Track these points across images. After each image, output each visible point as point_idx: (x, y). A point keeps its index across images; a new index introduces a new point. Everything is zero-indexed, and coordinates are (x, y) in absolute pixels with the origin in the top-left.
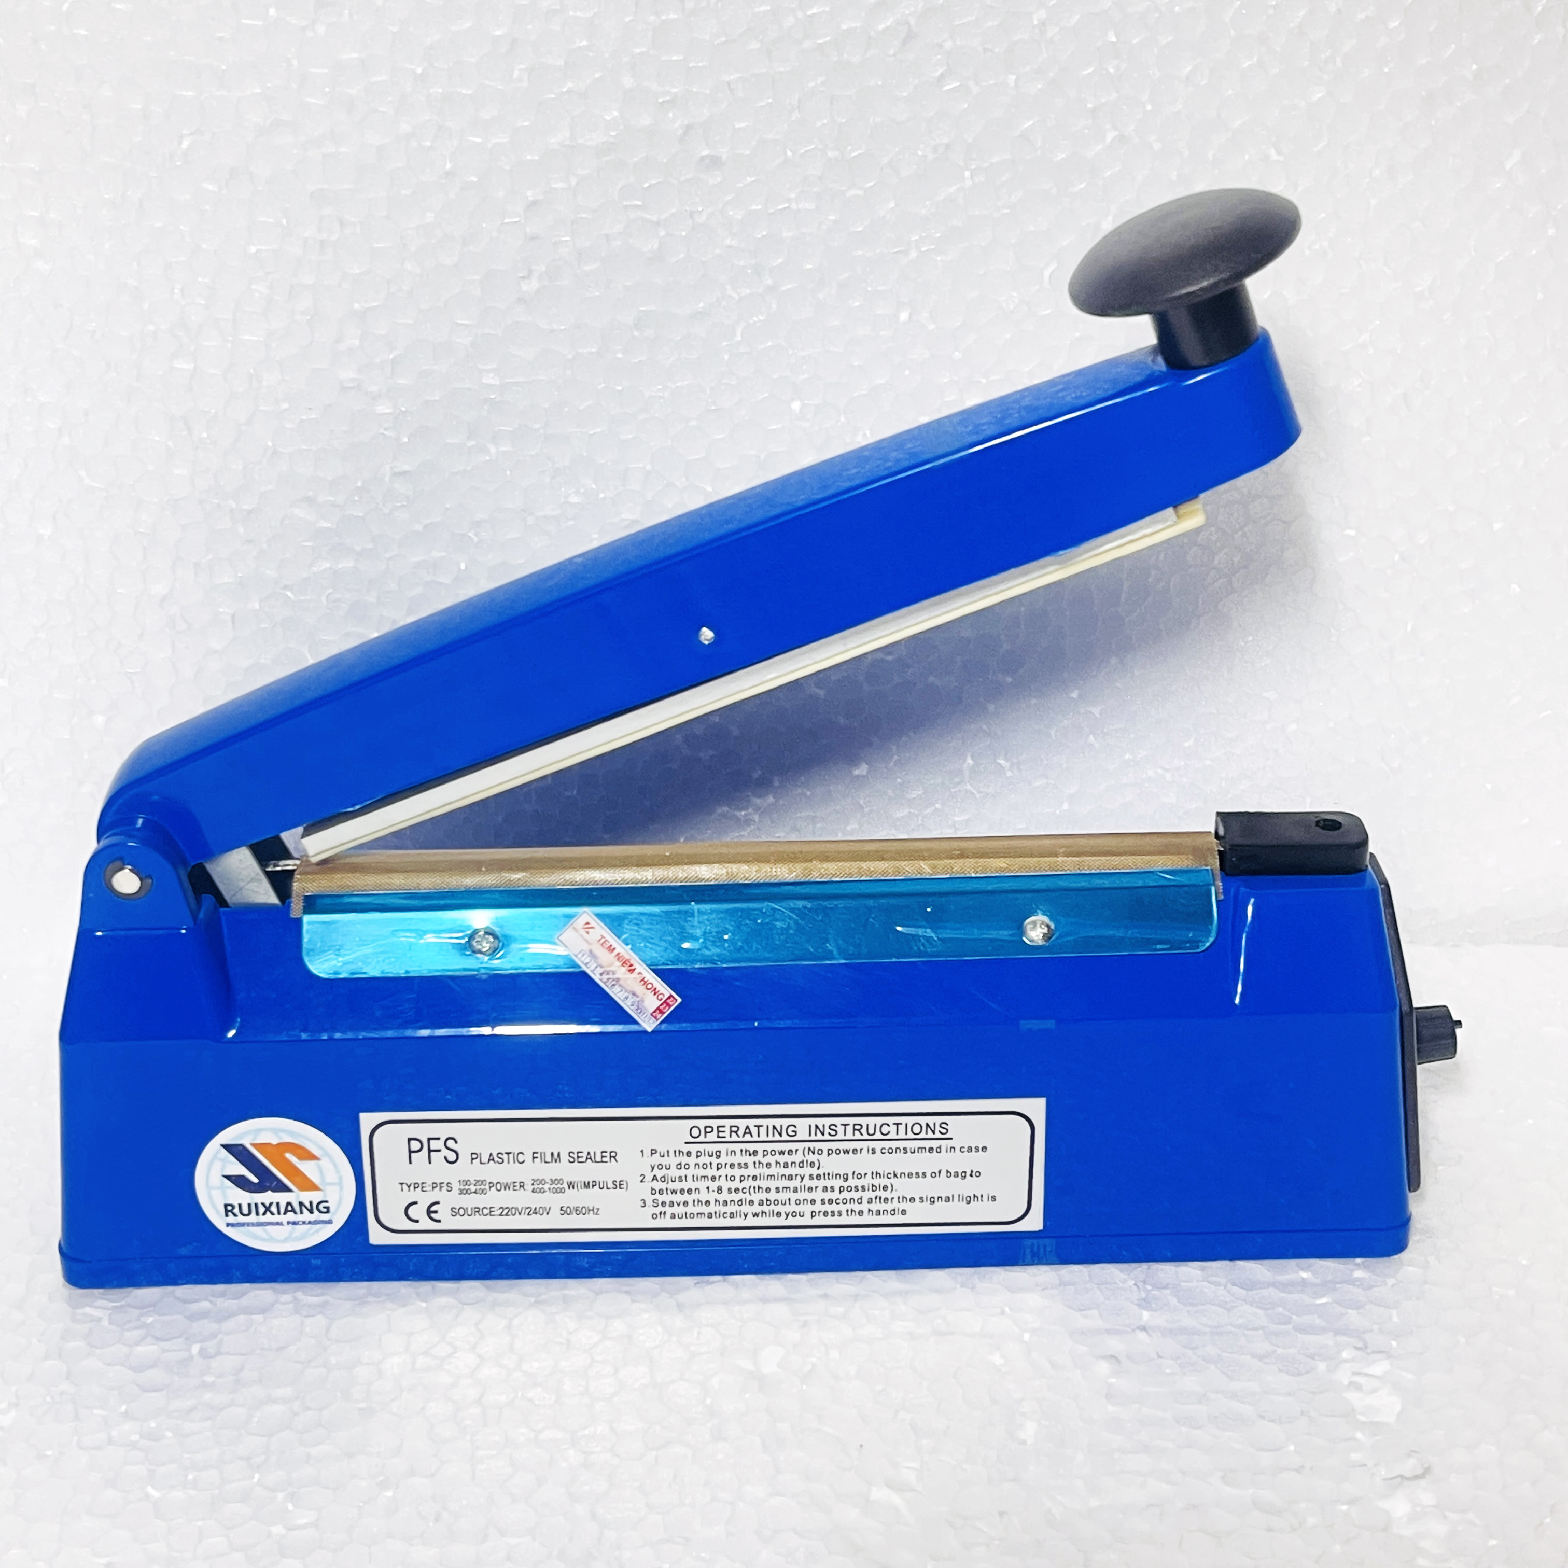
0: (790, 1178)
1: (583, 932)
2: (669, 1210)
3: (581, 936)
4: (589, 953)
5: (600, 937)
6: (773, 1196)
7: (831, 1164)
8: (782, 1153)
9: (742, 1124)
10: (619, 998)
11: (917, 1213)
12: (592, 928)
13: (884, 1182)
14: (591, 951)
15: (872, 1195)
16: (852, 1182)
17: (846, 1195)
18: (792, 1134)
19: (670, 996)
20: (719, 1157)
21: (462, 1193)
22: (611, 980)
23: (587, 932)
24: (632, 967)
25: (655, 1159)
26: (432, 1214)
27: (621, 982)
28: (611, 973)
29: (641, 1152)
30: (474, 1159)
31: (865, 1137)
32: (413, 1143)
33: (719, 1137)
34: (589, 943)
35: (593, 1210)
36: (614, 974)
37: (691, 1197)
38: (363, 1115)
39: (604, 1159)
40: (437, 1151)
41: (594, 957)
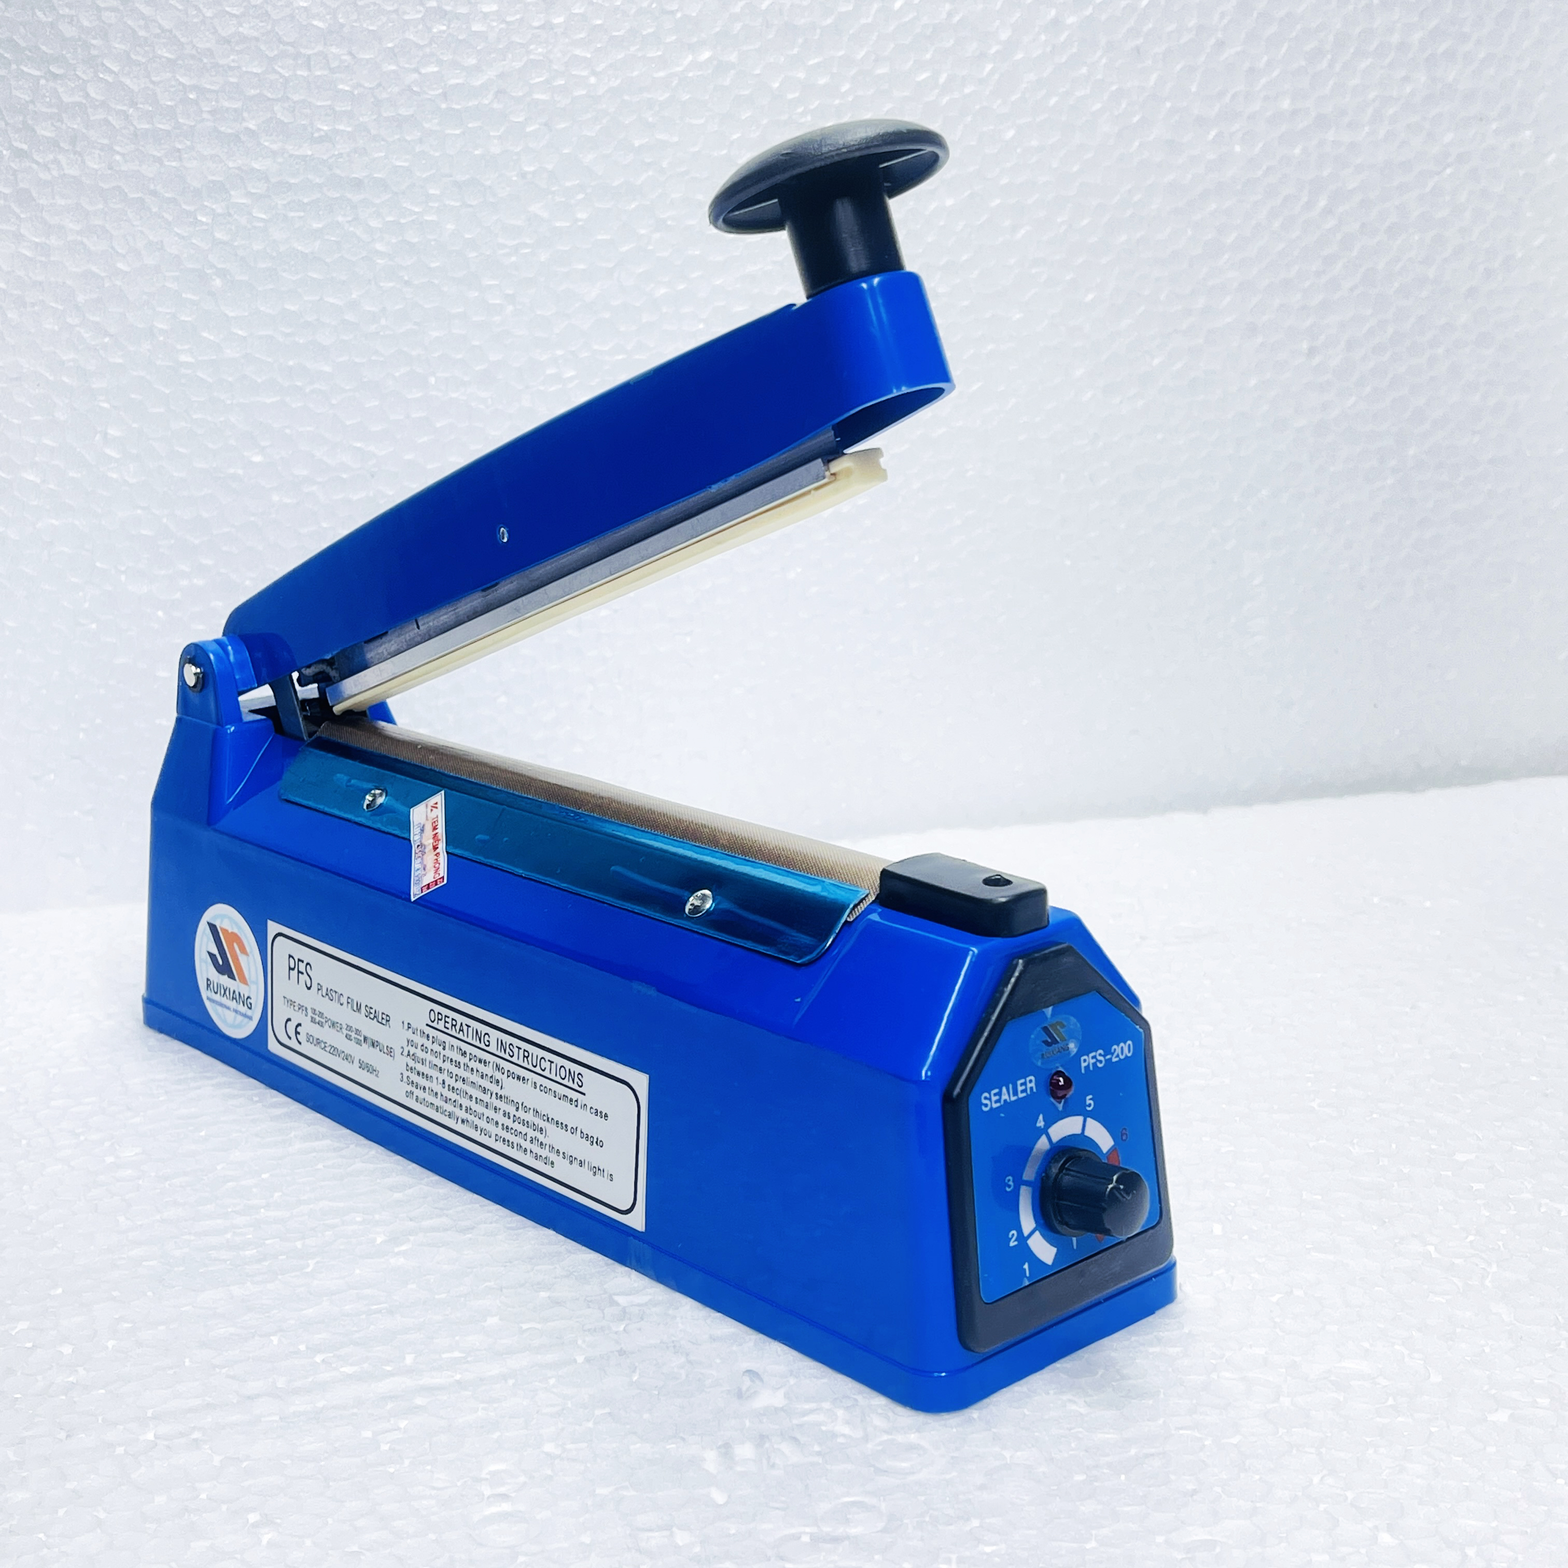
0: (484, 1091)
1: (429, 809)
2: (415, 1092)
3: (427, 812)
4: (422, 827)
5: (436, 818)
6: (473, 1105)
7: (510, 1087)
8: (480, 1061)
9: (460, 1019)
10: (415, 868)
11: (562, 1171)
12: (437, 808)
13: (542, 1124)
14: (424, 826)
15: (534, 1134)
16: (521, 1114)
17: (516, 1125)
18: (487, 1043)
19: (443, 878)
20: (444, 1049)
21: (312, 1021)
22: (420, 851)
23: (432, 810)
24: (435, 848)
25: (409, 1034)
26: (298, 1035)
27: (425, 857)
28: (423, 847)
29: (403, 1023)
30: (319, 990)
31: (530, 1067)
32: (291, 959)
33: (445, 1027)
34: (427, 819)
35: (375, 1071)
36: (425, 848)
37: (427, 1084)
38: (270, 923)
39: (384, 1022)
40: (302, 973)
41: (422, 830)
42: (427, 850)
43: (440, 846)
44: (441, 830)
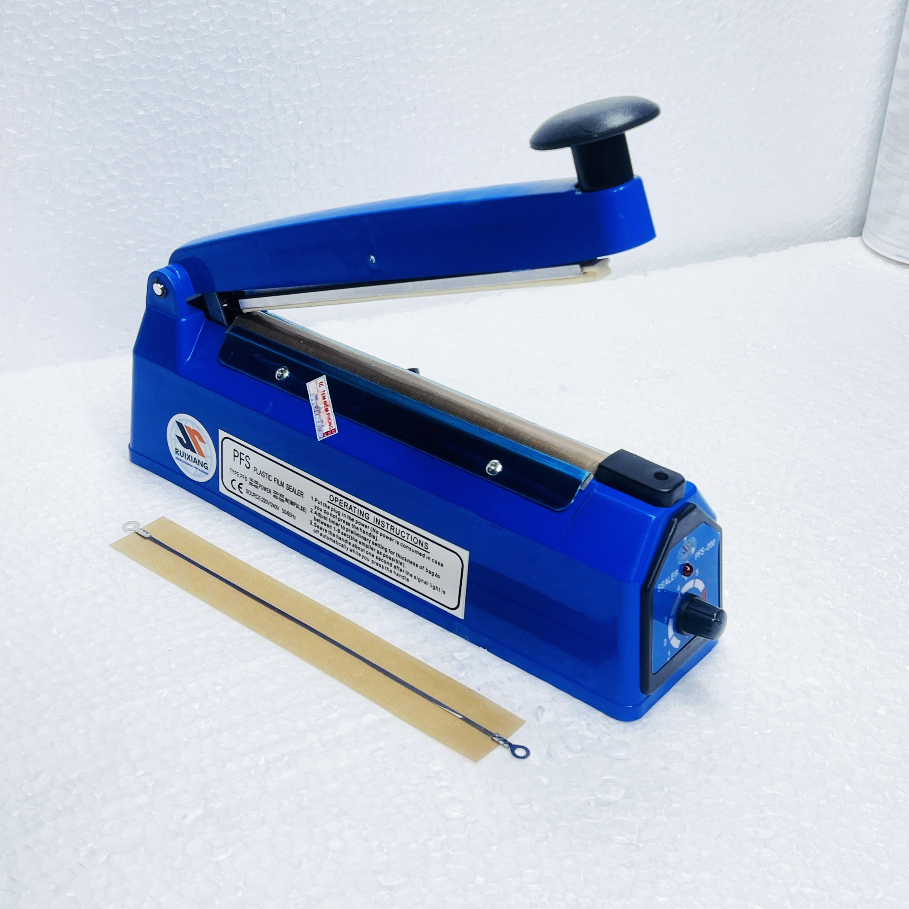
0: (365, 539)
1: (318, 385)
2: (321, 531)
3: (317, 387)
4: (316, 396)
5: (323, 391)
6: (358, 544)
7: (381, 541)
8: (363, 525)
9: (350, 503)
10: (316, 421)
11: (413, 583)
12: (322, 385)
13: (401, 561)
14: (317, 395)
15: (397, 565)
16: (388, 554)
17: (385, 559)
18: (368, 518)
19: (335, 429)
20: (339, 515)
21: (250, 484)
22: (317, 411)
23: (320, 386)
24: (327, 410)
25: (316, 504)
26: (240, 489)
27: (321, 414)
28: (319, 408)
29: (312, 497)
30: (254, 470)
31: (395, 534)
32: (235, 451)
33: (340, 505)
34: (318, 391)
35: (293, 516)
36: (320, 409)
37: (328, 529)
38: (220, 431)
39: (299, 494)
40: (243, 460)
41: (317, 398)
42: (321, 411)
43: (329, 409)
44: (328, 399)
